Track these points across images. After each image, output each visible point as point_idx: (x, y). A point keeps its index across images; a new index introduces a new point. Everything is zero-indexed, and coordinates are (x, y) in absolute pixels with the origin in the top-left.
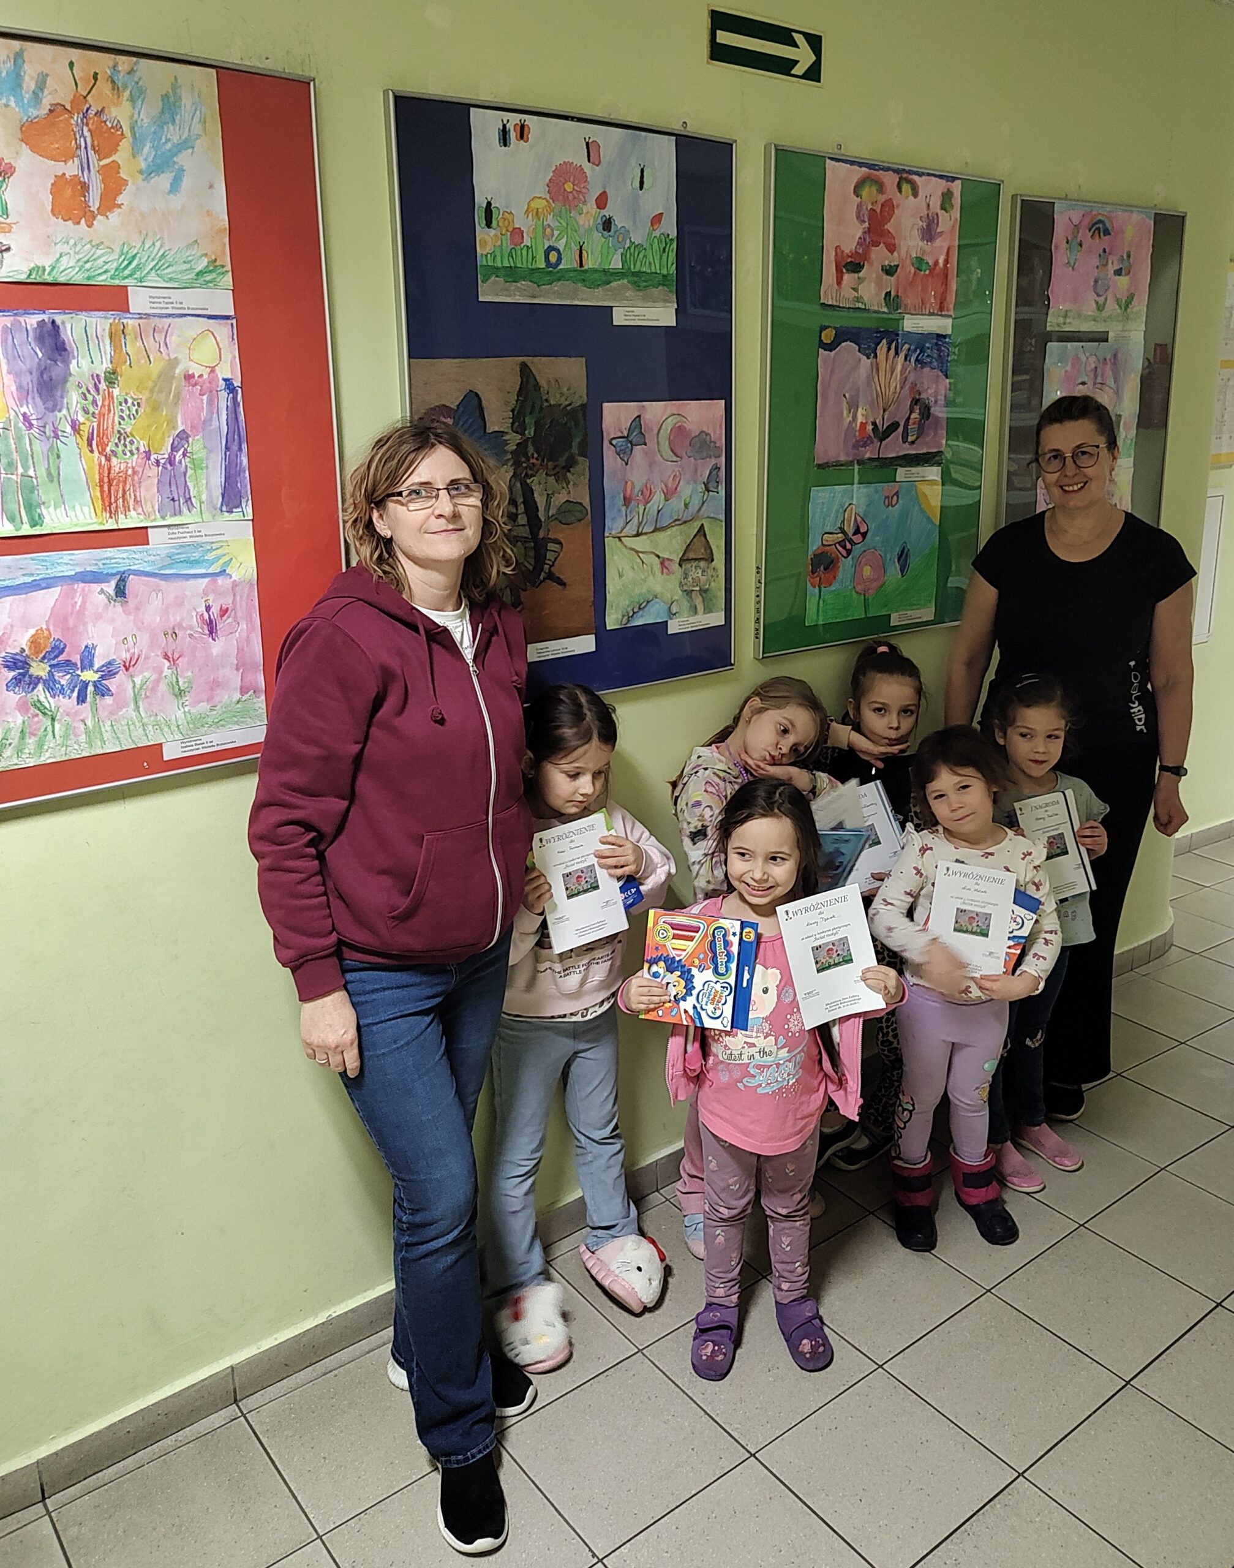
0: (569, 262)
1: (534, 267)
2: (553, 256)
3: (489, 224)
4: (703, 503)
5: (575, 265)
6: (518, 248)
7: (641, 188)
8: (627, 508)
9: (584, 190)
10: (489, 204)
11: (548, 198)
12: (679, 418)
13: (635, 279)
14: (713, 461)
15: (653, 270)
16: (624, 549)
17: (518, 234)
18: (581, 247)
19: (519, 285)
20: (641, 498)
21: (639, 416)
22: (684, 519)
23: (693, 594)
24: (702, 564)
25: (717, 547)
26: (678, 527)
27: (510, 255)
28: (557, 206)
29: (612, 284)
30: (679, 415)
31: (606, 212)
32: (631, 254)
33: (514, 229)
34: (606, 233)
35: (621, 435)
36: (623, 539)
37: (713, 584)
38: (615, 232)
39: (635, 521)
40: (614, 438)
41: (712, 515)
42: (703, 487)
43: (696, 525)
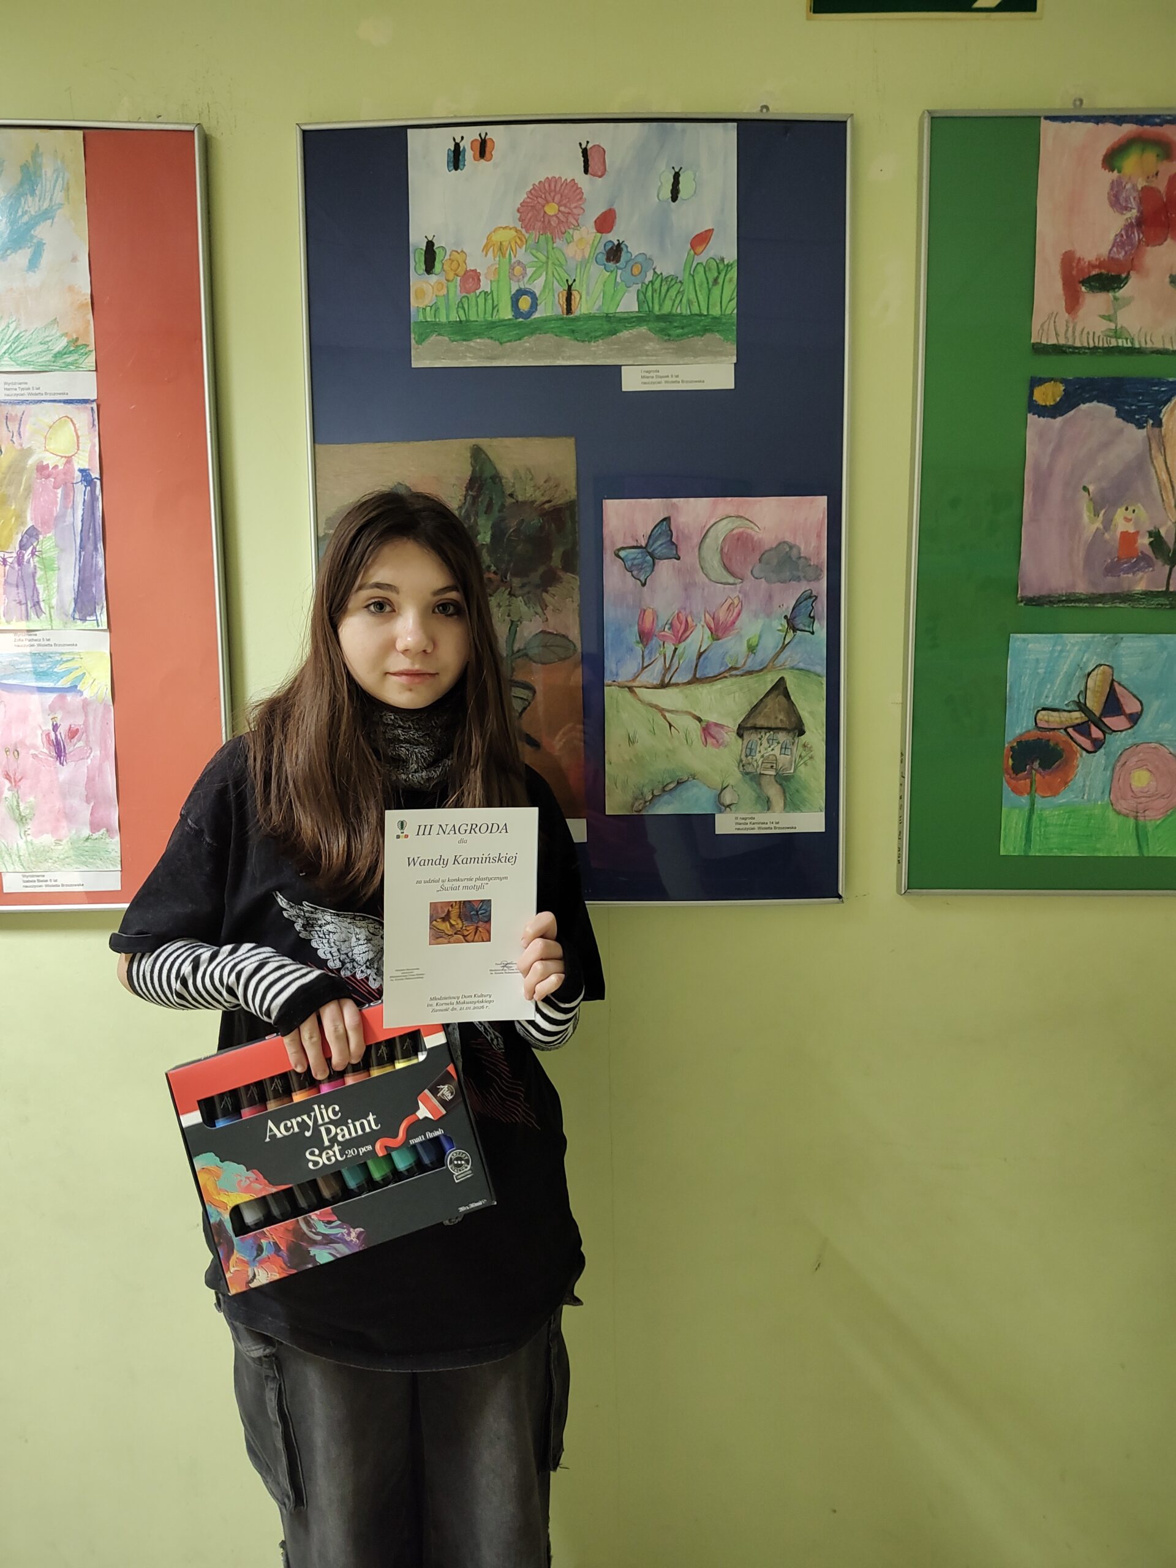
0: (549, 307)
1: (495, 318)
2: (525, 303)
3: (429, 268)
4: (784, 647)
5: (559, 310)
6: (472, 296)
7: (674, 197)
8: (645, 646)
9: (575, 211)
10: (430, 244)
11: (520, 228)
12: (738, 522)
13: (663, 325)
14: (803, 587)
15: (695, 310)
16: (639, 705)
17: (471, 278)
18: (570, 287)
19: (472, 344)
20: (668, 632)
21: (667, 520)
22: (747, 668)
23: (764, 781)
24: (782, 737)
25: (811, 713)
26: (734, 679)
27: (460, 305)
28: (531, 236)
29: (621, 334)
30: (738, 517)
31: (613, 237)
32: (654, 291)
33: (466, 272)
34: (611, 264)
35: (635, 544)
36: (637, 690)
37: (802, 768)
38: (627, 263)
39: (658, 666)
40: (623, 548)
41: (801, 665)
42: (784, 622)
43: (771, 679)
